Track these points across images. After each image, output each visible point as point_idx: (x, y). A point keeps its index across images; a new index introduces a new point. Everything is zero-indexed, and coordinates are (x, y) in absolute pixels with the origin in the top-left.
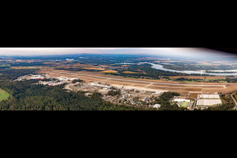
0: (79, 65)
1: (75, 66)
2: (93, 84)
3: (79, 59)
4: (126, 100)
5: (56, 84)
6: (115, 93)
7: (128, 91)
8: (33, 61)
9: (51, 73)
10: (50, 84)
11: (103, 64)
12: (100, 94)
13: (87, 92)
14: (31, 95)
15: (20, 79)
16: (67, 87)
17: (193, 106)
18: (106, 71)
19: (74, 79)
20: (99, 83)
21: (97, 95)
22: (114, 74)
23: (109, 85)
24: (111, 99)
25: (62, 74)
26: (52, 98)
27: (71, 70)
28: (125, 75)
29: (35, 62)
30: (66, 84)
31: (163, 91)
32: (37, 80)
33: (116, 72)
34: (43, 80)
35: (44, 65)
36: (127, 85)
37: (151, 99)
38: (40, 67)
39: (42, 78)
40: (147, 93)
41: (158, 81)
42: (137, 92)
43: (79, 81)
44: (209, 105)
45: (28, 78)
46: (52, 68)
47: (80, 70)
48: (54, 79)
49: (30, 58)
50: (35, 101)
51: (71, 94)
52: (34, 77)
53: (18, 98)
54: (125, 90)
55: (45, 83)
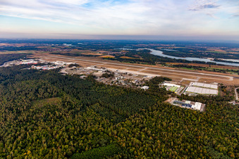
0: (76, 50)
1: (72, 51)
2: (89, 68)
3: (77, 45)
4: (117, 82)
5: (52, 68)
6: (109, 75)
7: (121, 74)
8: (23, 45)
9: (46, 58)
10: (44, 68)
11: (101, 49)
12: (95, 77)
13: (82, 75)
14: (22, 80)
15: (6, 65)
16: (63, 71)
17: (181, 92)
18: (104, 56)
19: (70, 63)
20: (95, 67)
21: (92, 77)
22: (112, 59)
23: (104, 69)
24: (104, 81)
25: (58, 59)
26: (47, 81)
27: (68, 55)
28: (121, 60)
29: (26, 46)
30: (62, 68)
31: (155, 76)
32: (30, 65)
33: (113, 57)
34: (36, 65)
35: (37, 49)
36: (122, 69)
37: (141, 81)
38: (33, 52)
39: (36, 62)
40: (139, 76)
41: (153, 66)
42: (130, 75)
43: (76, 65)
44: (200, 93)
45: (18, 63)
46: (48, 53)
47: (77, 55)
48: (49, 64)
49: (20, 42)
50: (27, 85)
51: (66, 77)
52: (25, 62)
53: (5, 84)
54: (119, 73)
55: (38, 68)
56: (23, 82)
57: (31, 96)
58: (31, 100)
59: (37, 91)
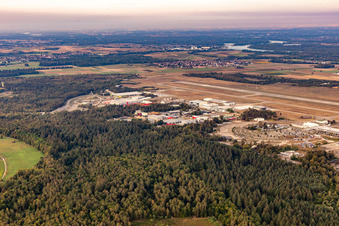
0: (265, 64)
1: (253, 68)
2: (309, 125)
3: (267, 46)
5: (191, 120)
8: (113, 49)
9: (175, 88)
10: (170, 119)
13: (288, 148)
14: (111, 153)
15: (72, 106)
16: (224, 131)
19: (246, 107)
20: (333, 123)
21: (322, 159)
25: (211, 92)
26: (176, 162)
27: (240, 78)
29: (120, 54)
30: (222, 120)
32: (130, 109)
34: (147, 109)
35: (151, 62)
38: (139, 69)
39: (146, 101)
43: (265, 114)
45: (101, 102)
46: (177, 73)
47: (268, 80)
48: (184, 107)
49: (106, 40)
50: (123, 171)
51: (236, 152)
52: (118, 99)
53: (69, 162)
55: (153, 117)
56: (112, 160)
57: (133, 203)
58: (132, 217)
59: (149, 188)
